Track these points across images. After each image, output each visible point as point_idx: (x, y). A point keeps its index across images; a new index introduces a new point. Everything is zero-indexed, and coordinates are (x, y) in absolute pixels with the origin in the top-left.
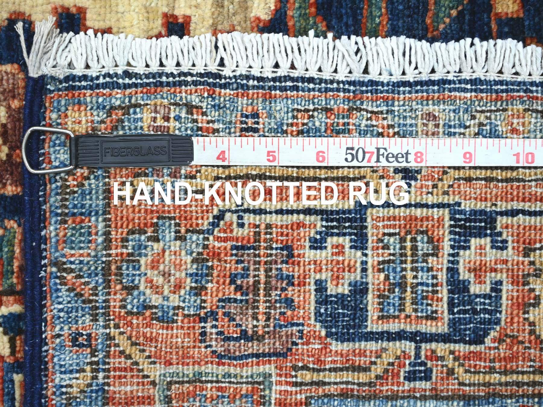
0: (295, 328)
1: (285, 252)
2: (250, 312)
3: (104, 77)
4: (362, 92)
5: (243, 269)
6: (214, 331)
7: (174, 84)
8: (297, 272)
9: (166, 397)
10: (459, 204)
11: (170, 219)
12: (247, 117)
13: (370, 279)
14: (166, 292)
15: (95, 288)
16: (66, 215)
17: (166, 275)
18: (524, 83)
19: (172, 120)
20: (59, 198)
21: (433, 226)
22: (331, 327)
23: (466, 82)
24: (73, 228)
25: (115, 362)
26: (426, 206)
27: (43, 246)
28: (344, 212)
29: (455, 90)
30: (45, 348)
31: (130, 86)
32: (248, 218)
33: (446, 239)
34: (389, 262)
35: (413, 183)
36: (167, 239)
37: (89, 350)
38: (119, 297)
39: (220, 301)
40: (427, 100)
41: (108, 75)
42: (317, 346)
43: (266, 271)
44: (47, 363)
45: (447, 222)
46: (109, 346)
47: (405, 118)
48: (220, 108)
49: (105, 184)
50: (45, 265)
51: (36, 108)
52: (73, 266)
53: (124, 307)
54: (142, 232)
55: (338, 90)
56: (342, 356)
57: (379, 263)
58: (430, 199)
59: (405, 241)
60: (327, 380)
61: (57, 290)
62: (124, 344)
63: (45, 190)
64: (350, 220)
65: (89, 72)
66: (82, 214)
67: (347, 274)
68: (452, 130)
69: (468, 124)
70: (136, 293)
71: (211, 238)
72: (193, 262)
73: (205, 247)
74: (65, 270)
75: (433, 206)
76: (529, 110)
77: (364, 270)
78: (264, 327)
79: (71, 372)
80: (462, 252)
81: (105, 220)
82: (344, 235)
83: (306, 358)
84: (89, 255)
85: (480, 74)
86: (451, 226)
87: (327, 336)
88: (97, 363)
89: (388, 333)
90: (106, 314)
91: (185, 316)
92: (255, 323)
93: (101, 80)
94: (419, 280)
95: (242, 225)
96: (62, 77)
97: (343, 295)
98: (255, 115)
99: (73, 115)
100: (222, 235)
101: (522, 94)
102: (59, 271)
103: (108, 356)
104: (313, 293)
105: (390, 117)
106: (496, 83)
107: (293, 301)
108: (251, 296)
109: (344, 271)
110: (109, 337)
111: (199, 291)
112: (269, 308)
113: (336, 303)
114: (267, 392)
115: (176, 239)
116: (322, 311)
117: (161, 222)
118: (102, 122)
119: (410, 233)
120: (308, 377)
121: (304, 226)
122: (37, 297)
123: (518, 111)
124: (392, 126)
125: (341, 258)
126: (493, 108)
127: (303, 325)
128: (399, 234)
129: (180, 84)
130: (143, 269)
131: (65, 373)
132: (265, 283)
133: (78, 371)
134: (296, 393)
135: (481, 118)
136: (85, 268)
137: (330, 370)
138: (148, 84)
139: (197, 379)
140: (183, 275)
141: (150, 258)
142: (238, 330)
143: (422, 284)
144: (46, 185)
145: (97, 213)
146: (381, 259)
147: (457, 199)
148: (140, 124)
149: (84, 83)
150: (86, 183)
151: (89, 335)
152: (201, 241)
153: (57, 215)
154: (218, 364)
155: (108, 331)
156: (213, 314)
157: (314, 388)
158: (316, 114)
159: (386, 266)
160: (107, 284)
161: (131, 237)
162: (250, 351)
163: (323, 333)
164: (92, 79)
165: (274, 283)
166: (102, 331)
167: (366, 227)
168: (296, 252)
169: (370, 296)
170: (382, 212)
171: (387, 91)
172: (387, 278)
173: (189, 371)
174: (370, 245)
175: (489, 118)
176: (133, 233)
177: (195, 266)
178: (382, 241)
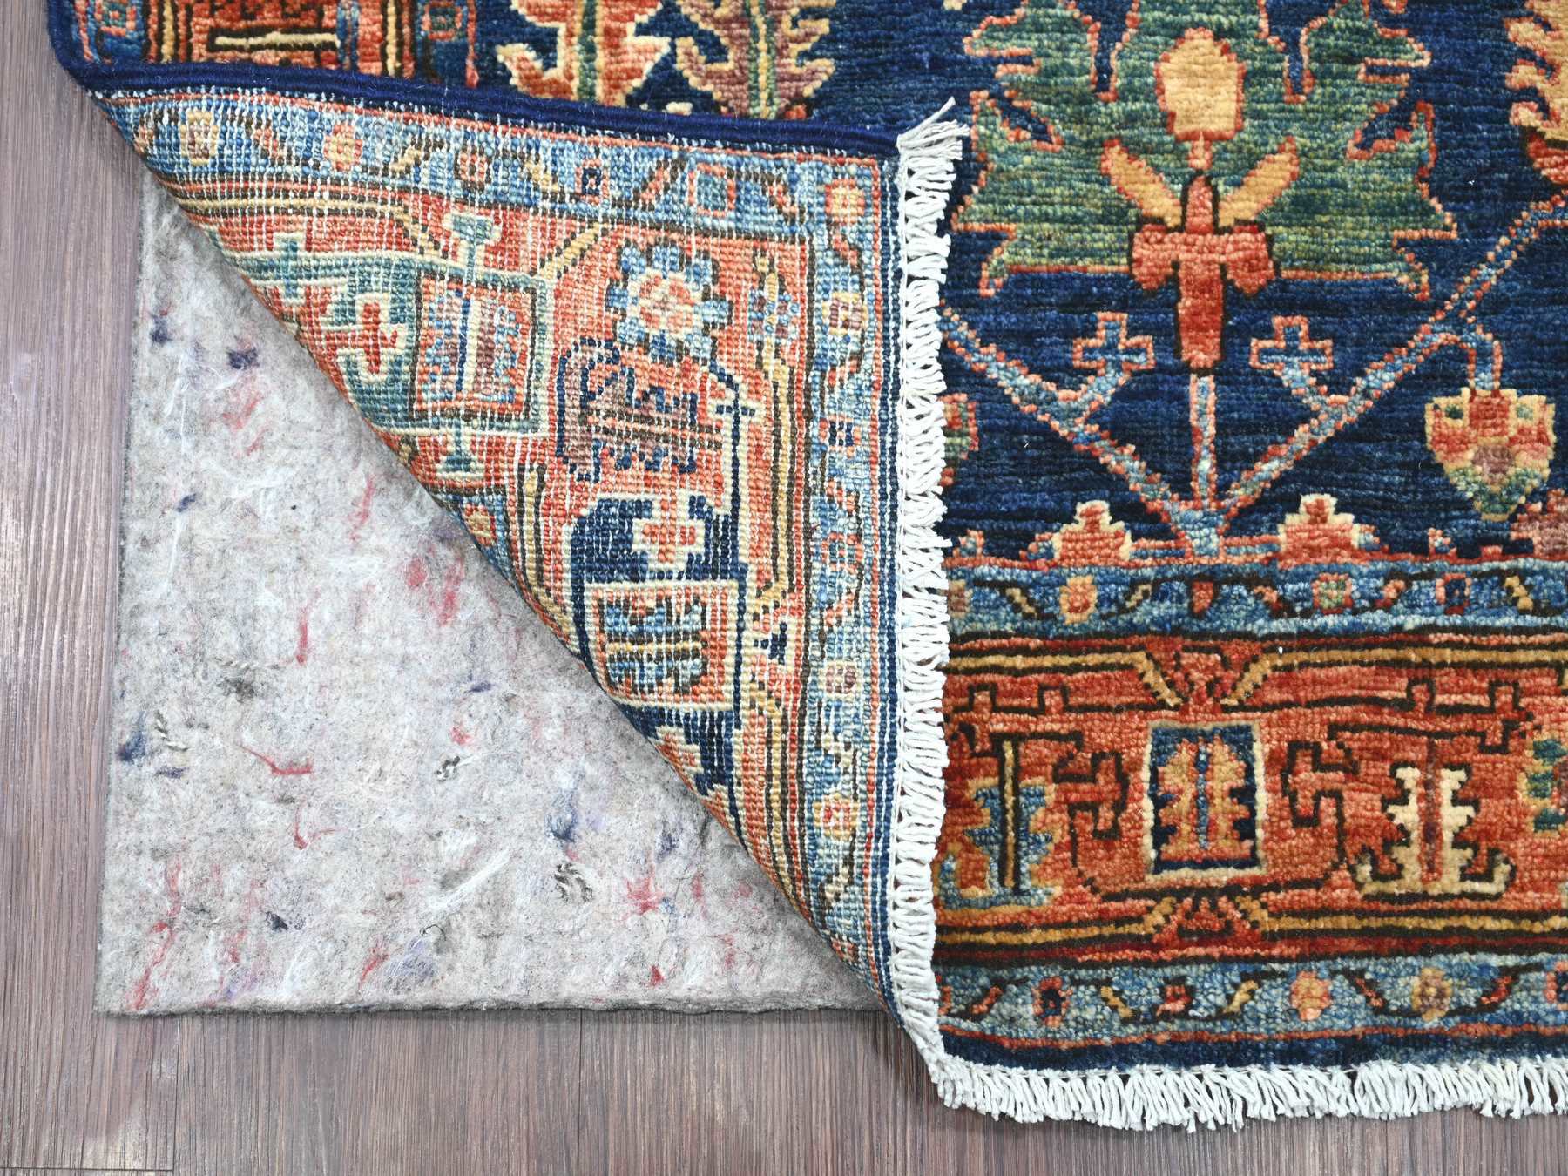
0: (593, 469)
1: (687, 463)
2: (616, 408)
3: (896, 242)
4: (881, 583)
5: (668, 406)
6: (596, 358)
7: (886, 338)
8: (663, 475)
9: (517, 286)
10: (738, 726)
11: (729, 318)
12: (849, 430)
13: (649, 584)
14: (643, 302)
15: (652, 209)
16: (739, 178)
17: (663, 305)
18: (888, 828)
19: (844, 331)
20: (758, 170)
21: (712, 684)
22: (591, 524)
23: (892, 736)
24: (722, 187)
25: (563, 224)
26: (738, 673)
27: (703, 142)
28: (735, 547)
29: (883, 717)
30: (584, 131)
31: (885, 277)
32: (728, 419)
33: (696, 705)
34: (669, 613)
35: (768, 651)
36: (706, 311)
37: (579, 191)
38: (640, 239)
39: (631, 370)
40: (872, 675)
41: (897, 249)
42: (568, 501)
43: (665, 435)
44: (566, 131)
45: (717, 706)
46: (581, 220)
47: (850, 641)
48: (858, 396)
49: (772, 235)
50: (681, 143)
51: (861, 143)
52: (678, 181)
53: (627, 245)
54: (715, 278)
55: (883, 551)
56: (555, 542)
57: (668, 598)
58: (745, 678)
59: (695, 639)
60: (525, 518)
61: (651, 156)
62: (584, 239)
63: (767, 151)
64: (725, 554)
65: (901, 220)
66: (738, 199)
67: (657, 547)
68: (833, 713)
69: (840, 737)
70: (643, 262)
71: (705, 369)
72: (678, 341)
73: (696, 359)
74: (675, 169)
75: (737, 682)
76: (854, 836)
77: (660, 575)
78: (596, 424)
79: (554, 163)
80: (682, 730)
81: (730, 230)
82: (707, 545)
83: (554, 484)
84: (691, 204)
85: (903, 756)
86: (712, 713)
87: (580, 517)
88: (562, 201)
89: (583, 614)
90: (619, 220)
91: (614, 321)
92: (603, 413)
93: (892, 238)
94: (646, 664)
95: (720, 410)
96: (896, 181)
97: (630, 542)
98: (850, 441)
99: (854, 196)
100: (709, 384)
101: (875, 823)
102: (674, 161)
103: (571, 217)
104: (635, 497)
105: (852, 619)
106: (890, 782)
107: (626, 467)
108: (636, 411)
109: (662, 543)
110: (593, 220)
111: (644, 343)
112: (620, 435)
113: (621, 531)
114: (514, 424)
115: (705, 323)
116: (613, 510)
117: (726, 305)
118: (844, 238)
119: (704, 647)
120: (530, 486)
121: (718, 492)
122: (646, 127)
123: (854, 818)
124: (839, 623)
125: (677, 539)
126: (859, 778)
127: (596, 481)
128: (704, 629)
129: (886, 346)
130: (671, 274)
131: (554, 155)
132: (651, 433)
133: (554, 172)
134: (510, 470)
135: (846, 759)
136: (676, 197)
137: (537, 523)
138: (886, 301)
139: (537, 327)
140: (663, 327)
141: (685, 286)
142: (595, 389)
143: (642, 668)
144: (773, 153)
145: (739, 220)
146: (673, 601)
147: (745, 721)
148: (841, 287)
149: (889, 212)
150: (774, 209)
151: (596, 193)
152: (703, 355)
153: (739, 165)
154: (554, 357)
155: (600, 219)
156: (615, 359)
157: (515, 498)
158: (854, 520)
159: (664, 610)
160: (656, 226)
161: (709, 263)
162: (568, 403)
163: (584, 512)
164: (893, 225)
165: (650, 443)
166: (602, 211)
167: (714, 578)
168: (686, 477)
169: (628, 585)
170: (733, 601)
171: (882, 618)
172: (650, 612)
173: (547, 319)
174: (693, 583)
175: (845, 773)
176: (714, 267)
177: (674, 344)
178: (696, 602)
